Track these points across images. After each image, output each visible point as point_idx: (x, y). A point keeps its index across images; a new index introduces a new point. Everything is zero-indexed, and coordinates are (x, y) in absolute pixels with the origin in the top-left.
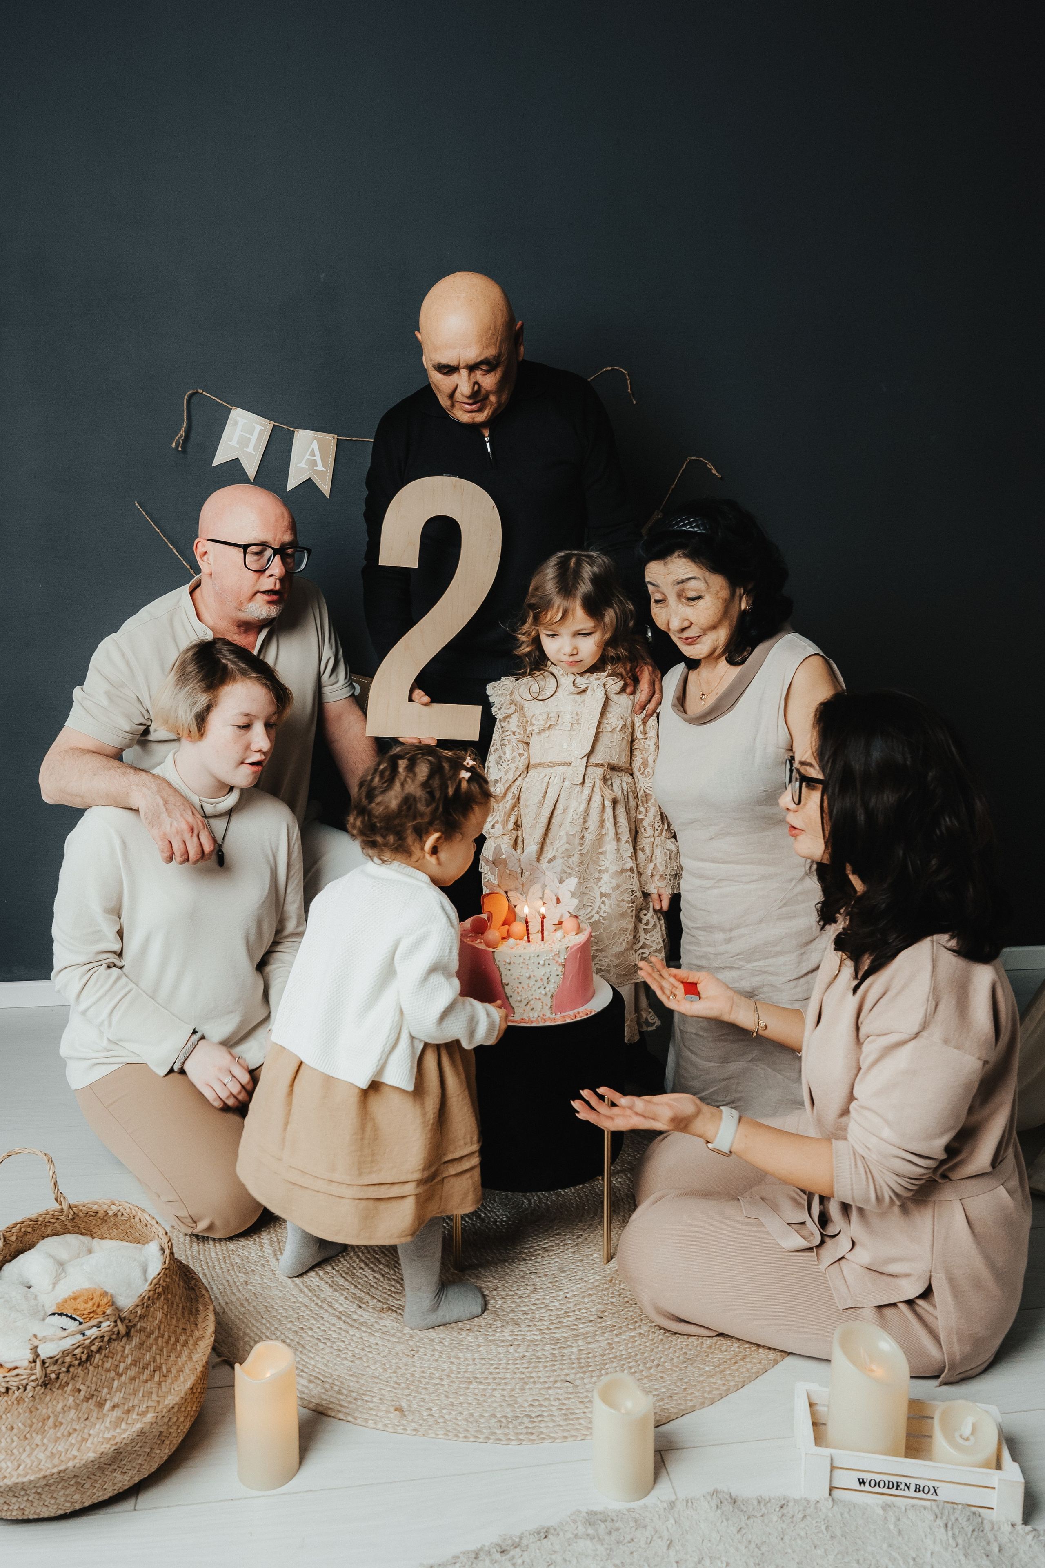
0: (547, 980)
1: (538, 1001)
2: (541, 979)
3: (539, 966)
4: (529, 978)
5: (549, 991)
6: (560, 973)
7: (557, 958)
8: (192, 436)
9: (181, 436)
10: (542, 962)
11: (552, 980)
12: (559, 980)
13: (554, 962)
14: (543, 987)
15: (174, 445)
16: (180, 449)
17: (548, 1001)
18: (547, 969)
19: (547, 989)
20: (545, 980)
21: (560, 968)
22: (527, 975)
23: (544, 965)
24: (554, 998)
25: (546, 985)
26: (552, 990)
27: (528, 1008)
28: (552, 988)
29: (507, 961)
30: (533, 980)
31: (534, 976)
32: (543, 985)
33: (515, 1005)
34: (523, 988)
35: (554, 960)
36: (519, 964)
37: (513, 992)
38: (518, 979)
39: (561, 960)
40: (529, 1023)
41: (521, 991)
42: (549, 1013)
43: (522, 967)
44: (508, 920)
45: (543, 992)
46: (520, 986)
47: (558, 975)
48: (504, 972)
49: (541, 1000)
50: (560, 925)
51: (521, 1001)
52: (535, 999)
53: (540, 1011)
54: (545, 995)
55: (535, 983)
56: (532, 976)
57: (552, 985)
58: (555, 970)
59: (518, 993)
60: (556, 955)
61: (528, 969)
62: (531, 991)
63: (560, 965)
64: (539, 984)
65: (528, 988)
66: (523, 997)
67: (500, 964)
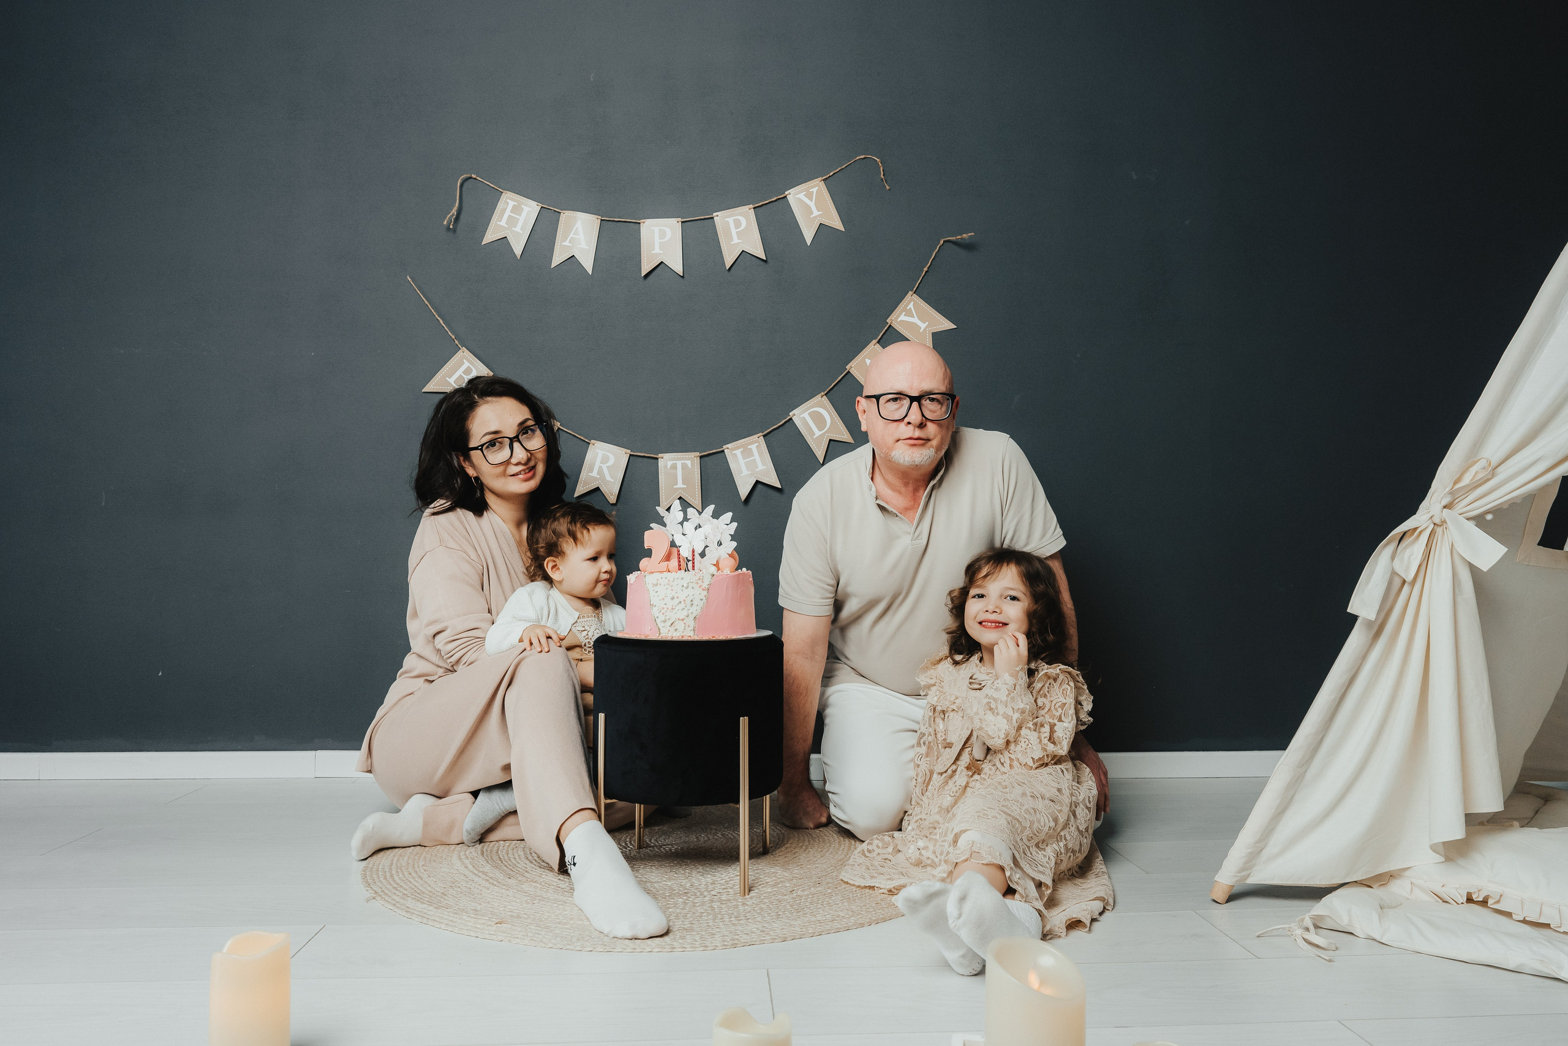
0: (690, 603)
1: (680, 621)
2: (684, 601)
3: (683, 588)
4: (673, 598)
5: (692, 613)
6: (704, 598)
7: (700, 582)
8: (462, 216)
9: (453, 215)
10: (685, 585)
11: (695, 603)
12: (701, 604)
13: (698, 586)
14: (686, 609)
15: (445, 223)
16: (451, 227)
17: (691, 622)
18: (690, 592)
19: (690, 611)
20: (688, 603)
21: (705, 593)
22: (671, 596)
23: (687, 588)
24: (697, 621)
25: (688, 607)
26: (695, 613)
27: (672, 629)
28: (696, 610)
29: (655, 583)
30: (676, 601)
31: (678, 598)
32: (686, 606)
33: (660, 625)
34: (668, 608)
35: (698, 583)
36: (664, 585)
37: (659, 613)
38: (663, 599)
39: (705, 585)
40: (669, 638)
41: (666, 612)
42: (692, 634)
43: (667, 589)
44: (668, 558)
45: (686, 614)
46: (665, 607)
47: (701, 600)
48: (652, 593)
49: (684, 621)
50: (717, 565)
51: (665, 621)
52: (679, 619)
53: (683, 632)
54: (688, 616)
55: (678, 604)
56: (675, 597)
57: (694, 608)
58: (698, 595)
59: (663, 614)
60: (700, 579)
61: (672, 590)
62: (674, 611)
63: (703, 589)
64: (682, 605)
65: (672, 609)
66: (667, 618)
67: (650, 587)
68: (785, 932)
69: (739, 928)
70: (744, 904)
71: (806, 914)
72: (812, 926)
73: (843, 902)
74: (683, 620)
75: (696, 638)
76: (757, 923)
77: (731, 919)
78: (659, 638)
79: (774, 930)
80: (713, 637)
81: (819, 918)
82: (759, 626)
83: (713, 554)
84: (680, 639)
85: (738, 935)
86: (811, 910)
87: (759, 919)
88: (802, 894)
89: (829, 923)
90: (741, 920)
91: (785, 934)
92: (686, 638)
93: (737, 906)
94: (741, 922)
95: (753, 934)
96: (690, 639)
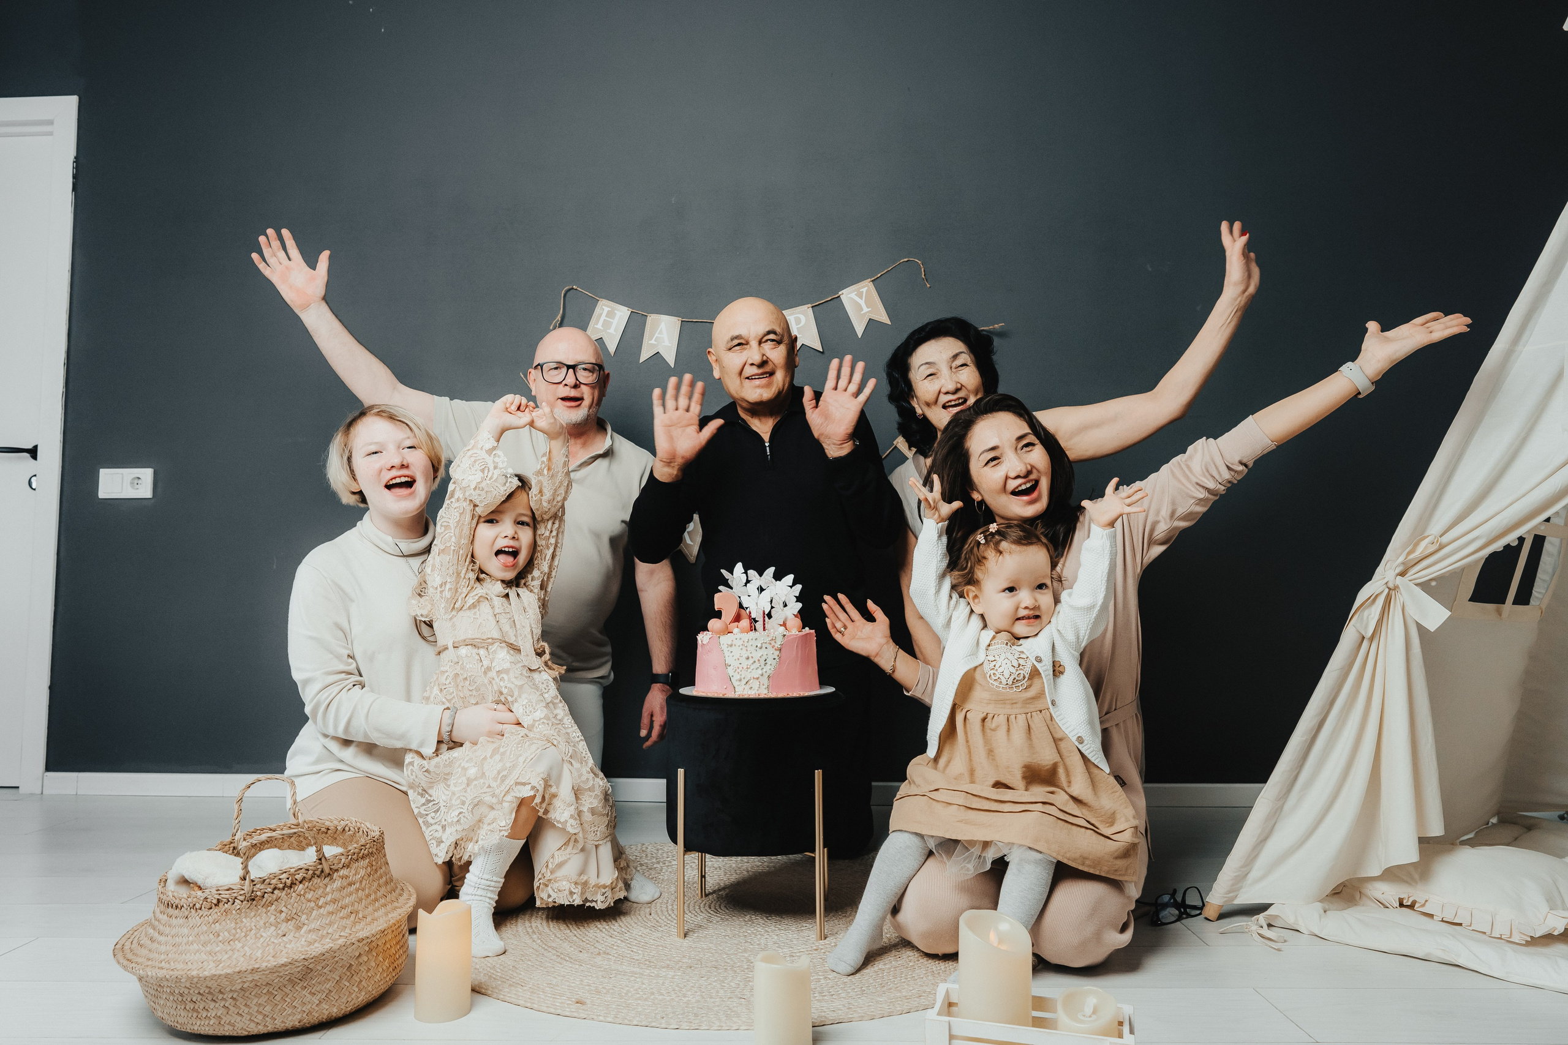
1: (755, 680)
2: (759, 660)
3: (757, 649)
4: (748, 658)
5: (766, 672)
6: (777, 658)
7: (773, 642)
10: (759, 645)
11: (769, 662)
12: (774, 663)
13: (771, 646)
14: (760, 668)
17: (765, 680)
18: (764, 652)
19: (764, 670)
20: (763, 663)
21: (778, 652)
22: (746, 655)
23: (761, 648)
24: (770, 679)
25: (763, 666)
26: (769, 672)
27: (747, 687)
28: (769, 669)
29: (729, 643)
30: (751, 661)
31: (752, 657)
32: (760, 666)
33: (736, 684)
34: (743, 668)
35: (771, 644)
36: (739, 646)
37: (735, 672)
38: (738, 659)
39: (777, 645)
40: (746, 696)
41: (741, 671)
42: (766, 692)
43: (741, 649)
44: (737, 619)
45: (760, 672)
46: (741, 666)
47: (774, 659)
48: (727, 654)
49: (759, 680)
50: (784, 625)
51: (740, 680)
52: (754, 678)
53: (758, 690)
54: (762, 675)
55: (753, 664)
56: (750, 657)
57: (768, 667)
58: (772, 654)
59: (738, 673)
60: (772, 639)
61: (747, 650)
62: (749, 670)
63: (776, 650)
64: (757, 665)
65: (747, 668)
66: (743, 676)
67: (724, 647)
68: (873, 1010)
69: (824, 1004)
70: (826, 978)
71: (891, 989)
72: (899, 1002)
73: (928, 976)
74: (758, 678)
75: (773, 695)
76: (842, 999)
77: (815, 995)
78: (736, 696)
79: (861, 1007)
80: (788, 695)
81: (904, 994)
82: (823, 683)
83: (779, 614)
84: (757, 696)
85: (825, 1012)
86: (896, 984)
87: (843, 995)
88: (883, 967)
89: (916, 999)
90: (825, 996)
91: (873, 1012)
92: (762, 696)
93: (819, 980)
94: (825, 998)
95: (840, 1012)
96: (766, 696)
